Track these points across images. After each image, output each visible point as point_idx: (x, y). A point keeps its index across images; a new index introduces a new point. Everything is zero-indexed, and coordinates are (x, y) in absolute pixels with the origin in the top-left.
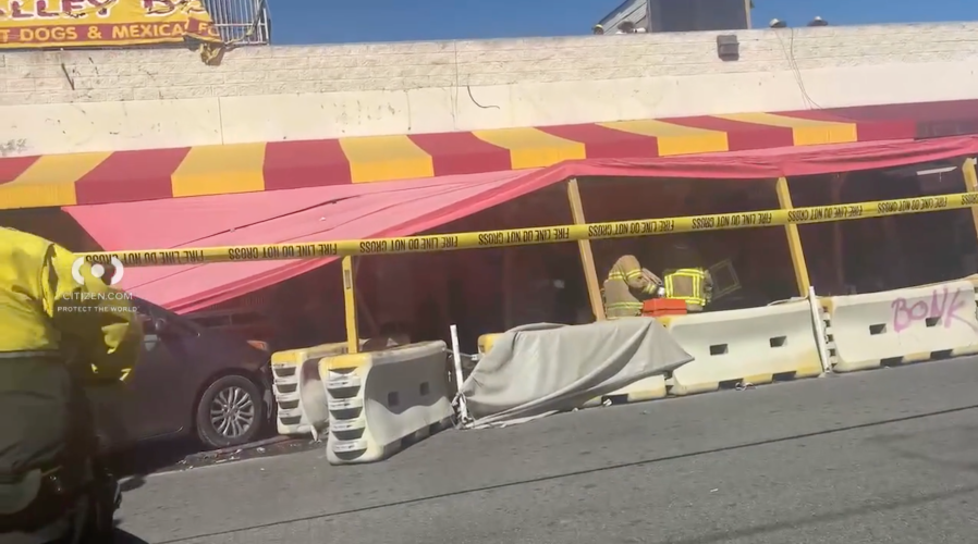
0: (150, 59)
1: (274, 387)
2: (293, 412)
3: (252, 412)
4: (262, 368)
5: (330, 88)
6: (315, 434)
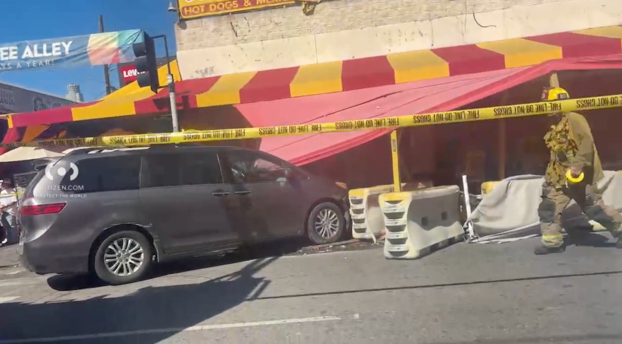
0: (277, 15)
1: (351, 210)
2: (362, 226)
3: (338, 224)
4: (344, 199)
5: (382, 23)
6: (375, 240)
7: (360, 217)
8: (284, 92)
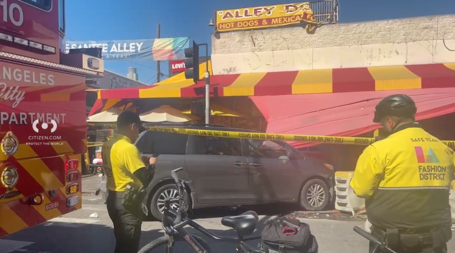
1: (335, 187)
2: (343, 201)
3: (324, 197)
4: (330, 178)
5: (365, 43)
6: (353, 213)
7: (343, 193)
8: (287, 90)
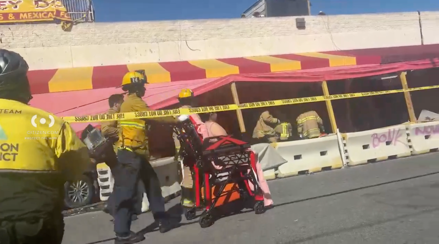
0: (38, 28)
1: (98, 179)
2: (107, 191)
3: (88, 191)
7: (106, 184)
